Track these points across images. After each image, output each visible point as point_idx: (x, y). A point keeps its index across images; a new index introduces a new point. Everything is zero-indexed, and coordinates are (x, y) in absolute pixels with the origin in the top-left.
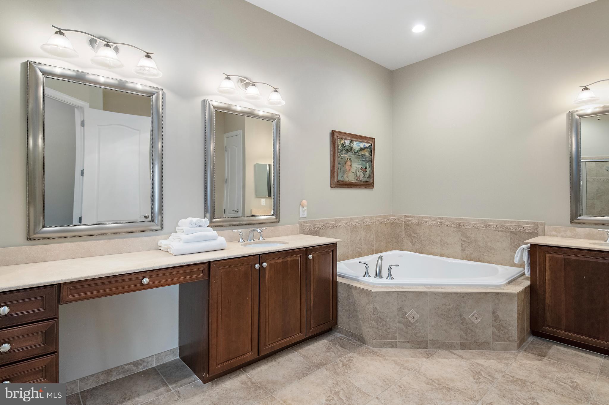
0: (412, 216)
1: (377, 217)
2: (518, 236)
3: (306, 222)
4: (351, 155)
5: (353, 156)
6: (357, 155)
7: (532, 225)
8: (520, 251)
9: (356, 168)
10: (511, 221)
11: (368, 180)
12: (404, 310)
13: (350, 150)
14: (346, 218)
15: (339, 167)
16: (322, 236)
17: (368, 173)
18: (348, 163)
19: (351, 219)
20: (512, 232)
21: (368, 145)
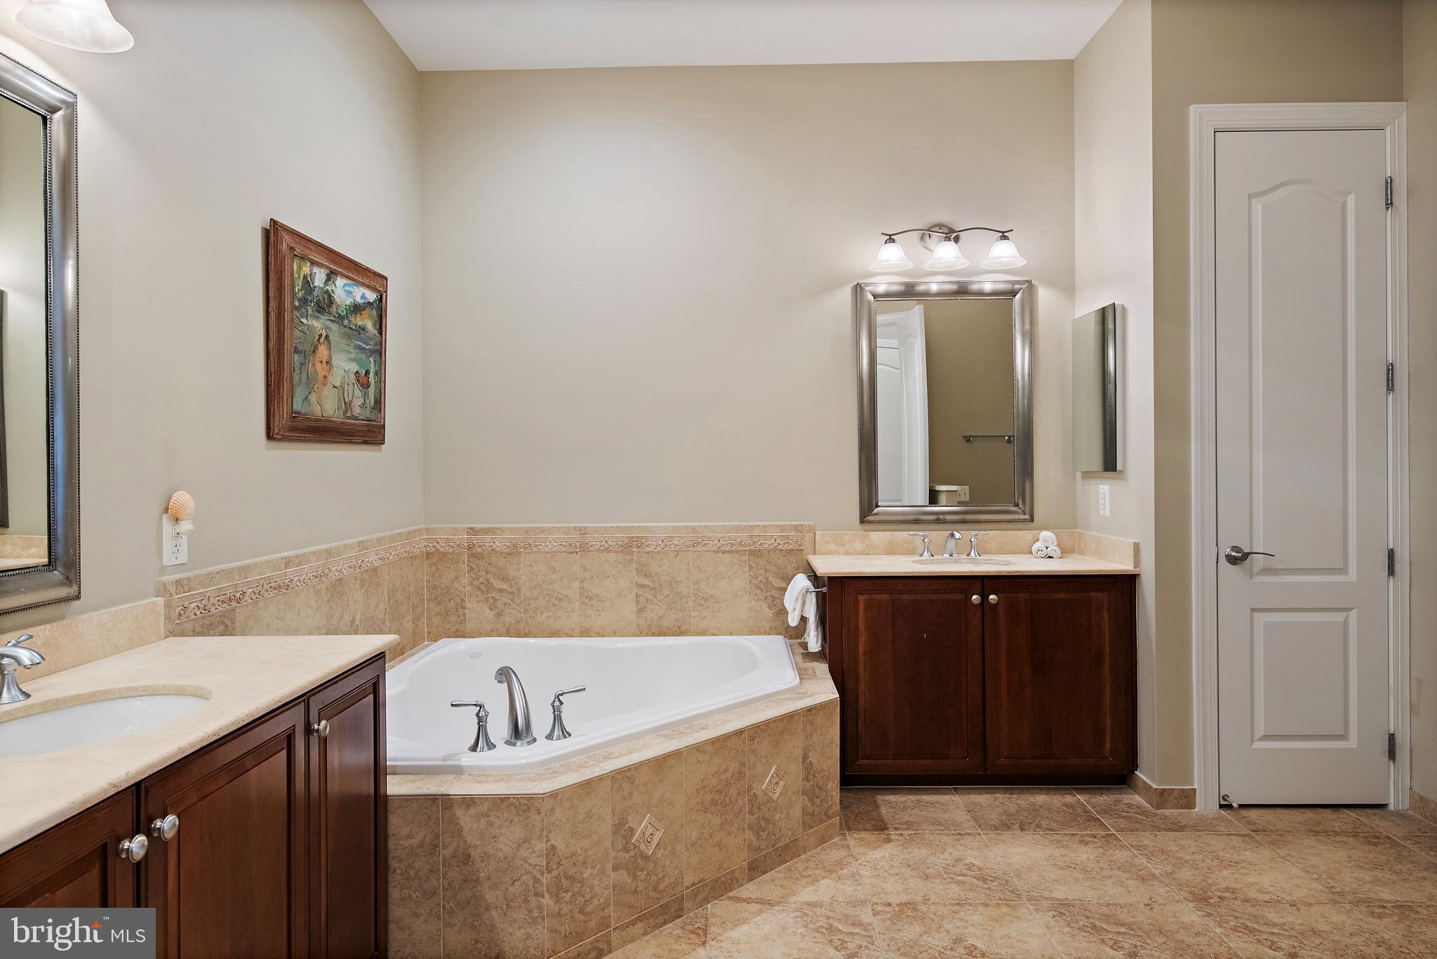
0: (494, 528)
1: (393, 538)
2: (765, 560)
3: (186, 582)
4: (329, 322)
5: (335, 327)
6: (345, 327)
7: (791, 532)
8: (801, 594)
9: (342, 373)
10: (749, 526)
11: (373, 417)
12: (627, 826)
13: (325, 305)
14: (315, 553)
15: (297, 365)
16: (243, 634)
17: (372, 390)
18: (322, 350)
19: (329, 553)
20: (753, 553)
21: (372, 296)
